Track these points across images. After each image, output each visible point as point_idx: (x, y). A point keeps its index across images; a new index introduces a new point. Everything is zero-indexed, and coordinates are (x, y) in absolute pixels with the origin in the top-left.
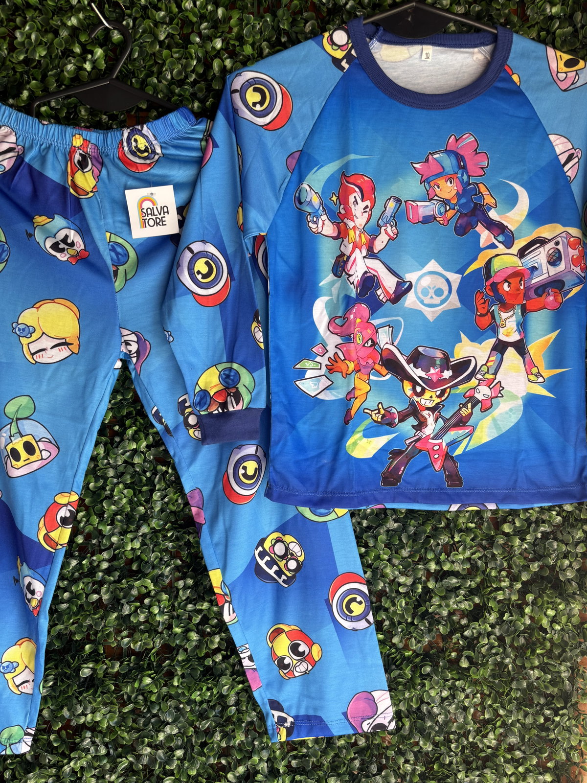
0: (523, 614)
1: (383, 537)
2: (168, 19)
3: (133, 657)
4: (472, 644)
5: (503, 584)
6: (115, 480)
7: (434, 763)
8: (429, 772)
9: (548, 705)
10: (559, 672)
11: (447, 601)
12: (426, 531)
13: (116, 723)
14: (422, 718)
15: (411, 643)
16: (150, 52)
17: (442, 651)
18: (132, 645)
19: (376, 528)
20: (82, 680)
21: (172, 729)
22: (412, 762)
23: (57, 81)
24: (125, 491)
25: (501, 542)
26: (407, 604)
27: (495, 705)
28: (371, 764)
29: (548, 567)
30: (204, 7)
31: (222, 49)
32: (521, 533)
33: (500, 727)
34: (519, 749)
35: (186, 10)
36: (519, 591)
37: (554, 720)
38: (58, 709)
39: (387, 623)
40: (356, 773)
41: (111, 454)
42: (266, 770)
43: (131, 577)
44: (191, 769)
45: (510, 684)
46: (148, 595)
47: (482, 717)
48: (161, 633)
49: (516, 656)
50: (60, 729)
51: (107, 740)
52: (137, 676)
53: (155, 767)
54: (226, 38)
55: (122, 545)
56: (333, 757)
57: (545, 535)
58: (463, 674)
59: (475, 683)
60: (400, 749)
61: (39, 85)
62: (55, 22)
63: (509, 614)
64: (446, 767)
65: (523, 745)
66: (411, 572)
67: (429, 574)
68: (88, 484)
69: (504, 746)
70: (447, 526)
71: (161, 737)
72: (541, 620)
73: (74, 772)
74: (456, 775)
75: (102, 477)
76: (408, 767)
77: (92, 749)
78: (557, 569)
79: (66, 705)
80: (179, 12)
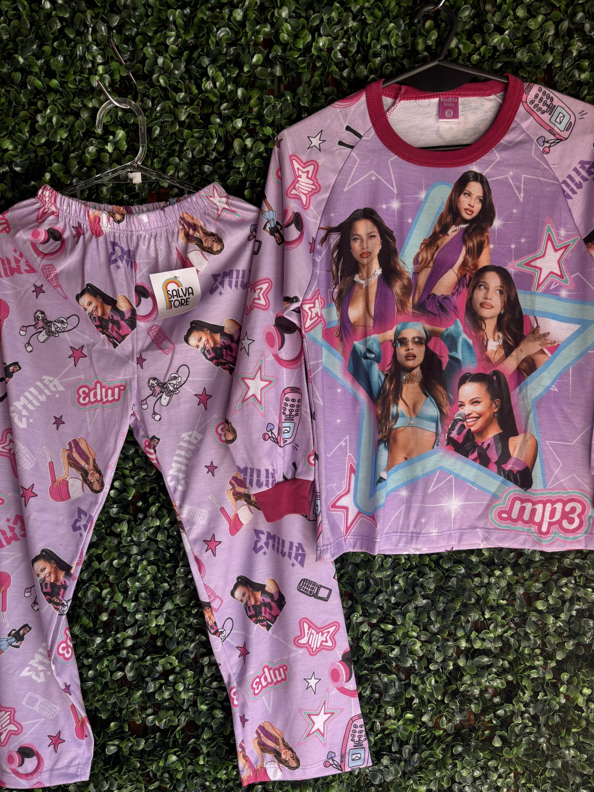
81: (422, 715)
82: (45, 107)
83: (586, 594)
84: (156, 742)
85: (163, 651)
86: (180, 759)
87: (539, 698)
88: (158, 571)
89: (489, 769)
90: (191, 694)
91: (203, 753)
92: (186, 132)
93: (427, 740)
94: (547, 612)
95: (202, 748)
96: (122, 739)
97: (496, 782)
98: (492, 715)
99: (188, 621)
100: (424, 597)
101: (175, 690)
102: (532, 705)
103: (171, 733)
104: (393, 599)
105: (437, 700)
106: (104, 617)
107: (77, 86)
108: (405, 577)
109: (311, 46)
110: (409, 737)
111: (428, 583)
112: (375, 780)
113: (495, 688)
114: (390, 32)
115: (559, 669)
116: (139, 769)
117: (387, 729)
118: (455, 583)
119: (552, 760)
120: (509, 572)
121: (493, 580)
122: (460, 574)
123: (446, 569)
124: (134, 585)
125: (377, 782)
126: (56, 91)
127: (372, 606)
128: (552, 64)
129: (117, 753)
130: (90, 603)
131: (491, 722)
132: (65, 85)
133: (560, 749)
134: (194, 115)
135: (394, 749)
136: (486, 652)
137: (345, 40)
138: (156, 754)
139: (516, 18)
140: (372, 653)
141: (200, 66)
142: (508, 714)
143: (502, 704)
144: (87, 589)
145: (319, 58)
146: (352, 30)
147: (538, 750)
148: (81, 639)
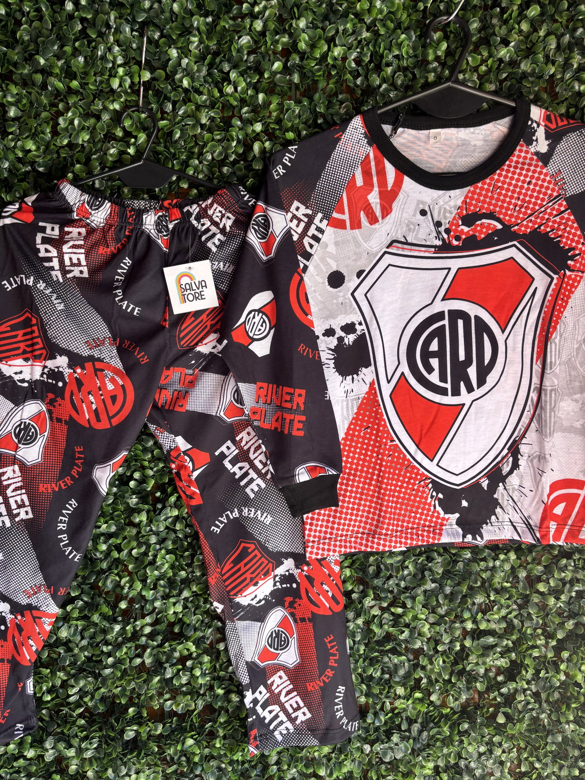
81: (430, 694)
84: (173, 726)
85: (181, 637)
86: (198, 743)
87: (540, 675)
88: (176, 559)
89: (494, 745)
90: (208, 678)
91: (218, 736)
93: (435, 718)
94: (550, 594)
95: (218, 731)
96: (140, 724)
98: (497, 693)
99: (205, 607)
100: (433, 581)
101: (192, 676)
102: (533, 682)
105: (444, 680)
106: (123, 605)
108: (415, 563)
109: (327, 55)
110: (418, 716)
111: (436, 568)
112: (385, 758)
114: (402, 42)
115: (558, 648)
116: (156, 753)
117: (396, 708)
118: (462, 567)
119: (553, 734)
120: (513, 556)
121: (498, 563)
122: (466, 559)
123: (453, 554)
124: (152, 574)
128: (553, 76)
130: (109, 591)
131: (495, 699)
133: (561, 723)
135: (404, 727)
136: (491, 633)
137: (358, 50)
138: (173, 737)
139: (521, 31)
140: (383, 635)
141: (221, 71)
142: (512, 691)
143: (505, 682)
145: (334, 66)
146: (365, 40)
147: (540, 725)
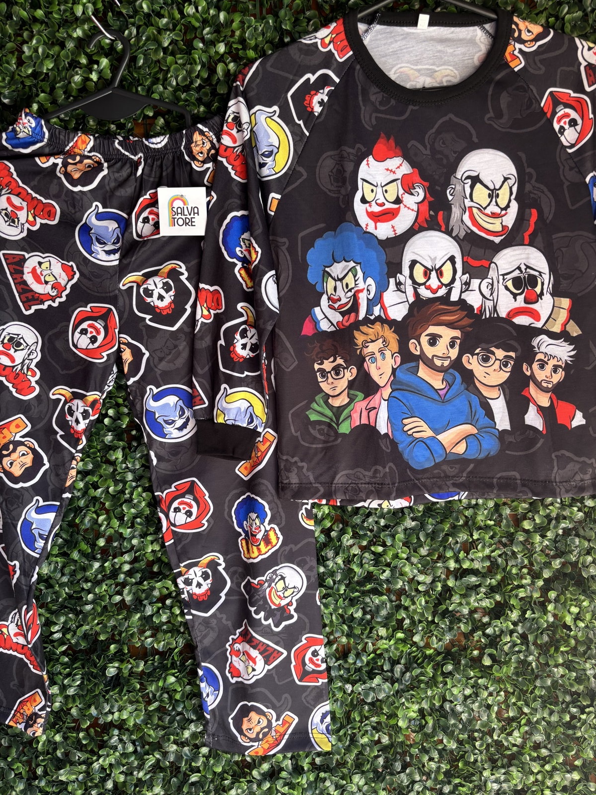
0: (545, 612)
1: (400, 536)
2: (171, 26)
3: (157, 657)
4: (494, 641)
5: (524, 582)
6: (134, 484)
7: (458, 761)
8: (454, 770)
9: (574, 702)
10: (585, 670)
11: (468, 599)
12: (443, 530)
13: (142, 721)
14: (445, 715)
15: (432, 641)
16: (154, 59)
17: (465, 649)
18: (155, 645)
19: (394, 526)
20: (109, 679)
21: (196, 726)
22: (436, 760)
23: (65, 93)
24: (144, 495)
25: (521, 539)
26: (427, 602)
27: (519, 703)
28: (395, 761)
29: (571, 564)
30: (207, 11)
31: (225, 53)
32: (542, 530)
33: (525, 725)
34: (545, 747)
35: (189, 15)
36: (541, 589)
37: (580, 718)
38: (86, 708)
39: (407, 621)
40: (380, 770)
41: (129, 458)
42: (290, 767)
43: (152, 578)
44: (217, 766)
45: (534, 681)
46: (169, 596)
47: (506, 715)
48: (183, 633)
49: (540, 654)
50: (88, 728)
51: (134, 737)
52: (162, 674)
53: (181, 764)
54: (228, 42)
55: (142, 548)
56: (357, 755)
57: (567, 532)
58: (486, 672)
59: (499, 681)
60: (423, 747)
61: (47, 98)
62: (61, 34)
63: (531, 612)
64: (471, 765)
65: (549, 743)
66: (430, 571)
67: (449, 572)
68: (108, 488)
69: (529, 744)
70: (466, 523)
71: (187, 734)
72: (565, 617)
73: (103, 769)
74: (481, 773)
75: (121, 481)
76: (433, 765)
77: (120, 747)
78: (580, 566)
79: (94, 703)
80: (182, 18)
82: (31, 37)
83: (571, 513)
92: (170, 59)
97: (486, 700)
103: (170, 655)
104: (382, 522)
107: (62, 16)
113: (484, 609)
125: (369, 700)
126: (42, 22)
127: (363, 528)
129: (118, 674)
132: (50, 16)
134: (177, 41)
144: (85, 516)
148: (80, 565)
